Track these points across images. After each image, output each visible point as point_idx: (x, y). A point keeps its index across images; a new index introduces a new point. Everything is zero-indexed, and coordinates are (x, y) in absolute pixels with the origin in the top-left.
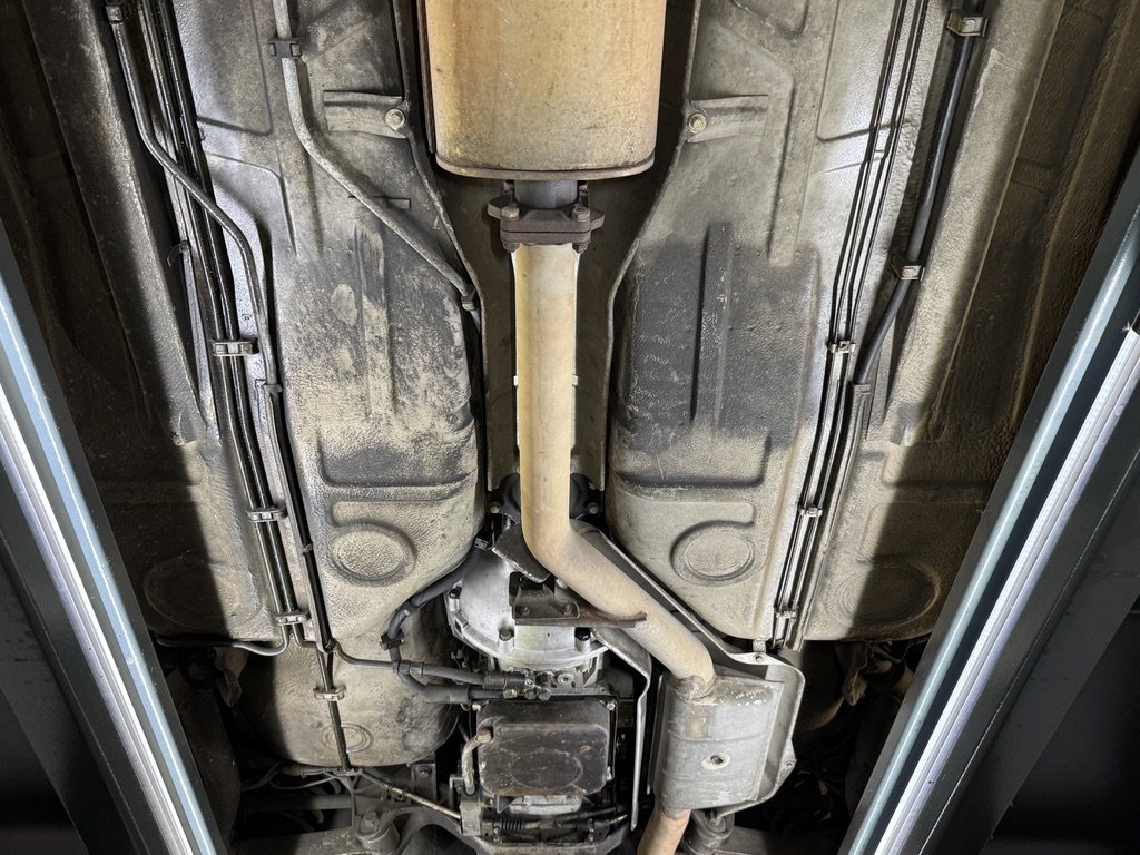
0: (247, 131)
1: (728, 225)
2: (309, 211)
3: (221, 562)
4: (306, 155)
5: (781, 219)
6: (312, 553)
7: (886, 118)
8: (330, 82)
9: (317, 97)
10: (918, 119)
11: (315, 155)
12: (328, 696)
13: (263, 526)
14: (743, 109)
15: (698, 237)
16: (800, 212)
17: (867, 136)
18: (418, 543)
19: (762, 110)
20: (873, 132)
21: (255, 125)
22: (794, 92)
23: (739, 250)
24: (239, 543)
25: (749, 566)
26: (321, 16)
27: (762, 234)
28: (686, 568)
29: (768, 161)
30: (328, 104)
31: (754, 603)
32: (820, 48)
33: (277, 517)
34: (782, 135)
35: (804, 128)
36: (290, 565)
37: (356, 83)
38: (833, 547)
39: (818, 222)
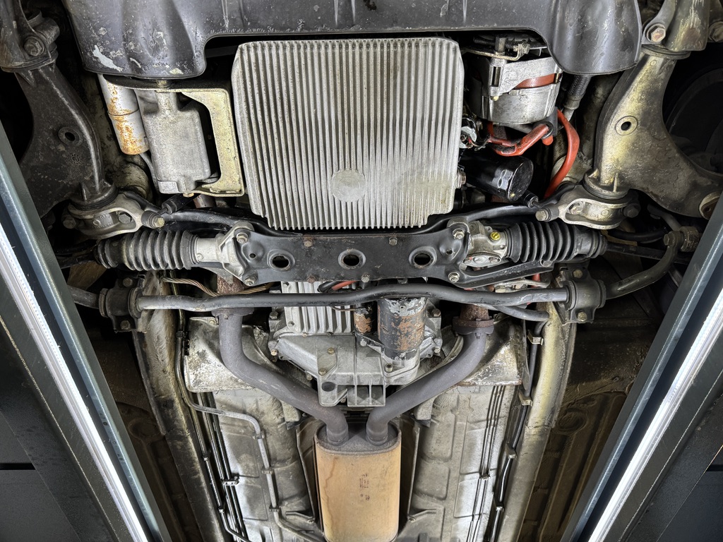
0: (260, 520)
1: (426, 534)
2: (279, 535)
4: (280, 529)
5: (444, 533)
7: (477, 512)
8: (288, 510)
9: (283, 513)
10: (488, 513)
11: (283, 528)
14: (428, 513)
15: (416, 536)
16: (451, 532)
17: (471, 517)
19: (434, 513)
20: (473, 516)
21: (262, 518)
22: (445, 510)
23: (430, 539)
26: (286, 499)
27: (439, 535)
29: (438, 521)
30: (287, 515)
32: (452, 503)
34: (442, 516)
35: (449, 517)
37: (297, 510)
39: (457, 532)
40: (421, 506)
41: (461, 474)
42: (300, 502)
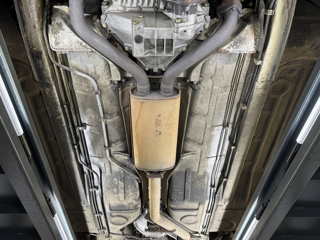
0: (98, 157)
1: (190, 169)
2: (109, 168)
3: (89, 222)
4: (110, 162)
5: (200, 168)
6: (107, 220)
7: (219, 154)
8: (115, 150)
9: (112, 153)
10: (225, 155)
12: (108, 239)
13: (98, 217)
14: (192, 154)
15: (184, 170)
16: (204, 167)
17: (216, 157)
18: (128, 219)
19: (195, 154)
20: (217, 157)
21: (100, 156)
22: (201, 152)
23: (192, 172)
24: (92, 219)
25: (196, 222)
26: (114, 142)
27: (197, 170)
28: (184, 222)
29: (197, 160)
30: (114, 154)
31: (198, 227)
32: (206, 147)
33: (100, 215)
34: (200, 157)
35: (203, 156)
36: (102, 221)
37: (119, 151)
38: (214, 218)
39: (207, 168)
40: (188, 149)
41: (212, 126)
42: (122, 145)
